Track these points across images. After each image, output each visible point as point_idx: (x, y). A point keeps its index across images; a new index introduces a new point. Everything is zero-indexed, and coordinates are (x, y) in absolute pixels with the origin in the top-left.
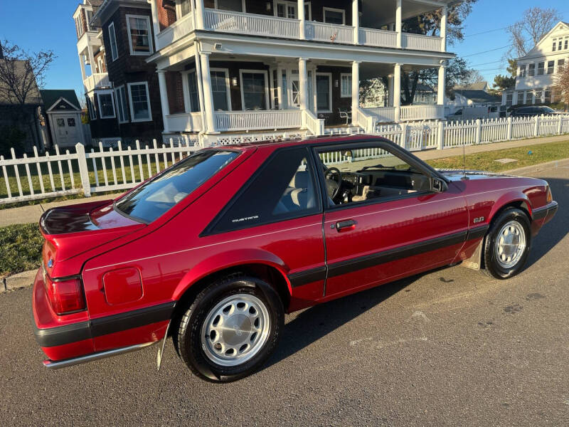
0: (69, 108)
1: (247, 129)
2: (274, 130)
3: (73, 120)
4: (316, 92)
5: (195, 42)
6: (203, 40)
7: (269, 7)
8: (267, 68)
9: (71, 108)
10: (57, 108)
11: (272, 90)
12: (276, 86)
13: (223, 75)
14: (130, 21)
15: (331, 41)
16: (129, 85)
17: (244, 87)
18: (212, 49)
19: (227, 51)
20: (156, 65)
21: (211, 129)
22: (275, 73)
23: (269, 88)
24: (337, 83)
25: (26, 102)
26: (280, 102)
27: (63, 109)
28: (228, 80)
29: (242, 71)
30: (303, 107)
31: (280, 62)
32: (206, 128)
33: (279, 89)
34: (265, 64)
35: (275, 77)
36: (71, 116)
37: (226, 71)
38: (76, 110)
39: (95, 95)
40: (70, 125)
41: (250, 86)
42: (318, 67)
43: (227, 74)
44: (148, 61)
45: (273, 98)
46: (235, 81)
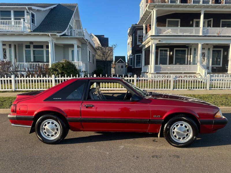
0: (122, 62)
1: (169, 72)
2: (182, 73)
3: (123, 66)
4: (211, 57)
5: (151, 40)
6: (154, 39)
7: (191, 23)
8: (187, 47)
9: (123, 62)
10: (119, 62)
11: (189, 56)
12: (190, 55)
13: (167, 51)
14: (139, 32)
15: (217, 35)
16: (136, 55)
17: (176, 55)
18: (157, 42)
19: (164, 42)
20: (142, 48)
21: (153, 71)
22: (191, 49)
23: (188, 55)
24: (226, 53)
25: (107, 60)
26: (191, 61)
27: (120, 62)
28: (168, 53)
29: (175, 49)
30: (198, 64)
31: (193, 45)
32: (151, 71)
33: (192, 56)
34: (187, 46)
35: (191, 51)
36: (122, 65)
37: (168, 49)
38: (124, 63)
39: (129, 58)
40: (121, 68)
41: (178, 54)
42: (213, 46)
43: (168, 50)
44: (140, 47)
45: (189, 59)
46: (171, 53)
